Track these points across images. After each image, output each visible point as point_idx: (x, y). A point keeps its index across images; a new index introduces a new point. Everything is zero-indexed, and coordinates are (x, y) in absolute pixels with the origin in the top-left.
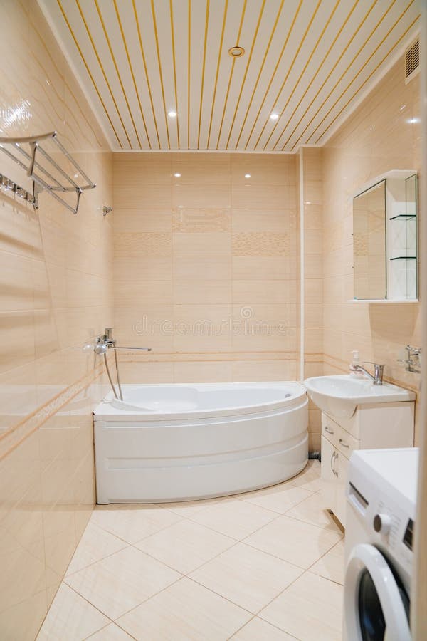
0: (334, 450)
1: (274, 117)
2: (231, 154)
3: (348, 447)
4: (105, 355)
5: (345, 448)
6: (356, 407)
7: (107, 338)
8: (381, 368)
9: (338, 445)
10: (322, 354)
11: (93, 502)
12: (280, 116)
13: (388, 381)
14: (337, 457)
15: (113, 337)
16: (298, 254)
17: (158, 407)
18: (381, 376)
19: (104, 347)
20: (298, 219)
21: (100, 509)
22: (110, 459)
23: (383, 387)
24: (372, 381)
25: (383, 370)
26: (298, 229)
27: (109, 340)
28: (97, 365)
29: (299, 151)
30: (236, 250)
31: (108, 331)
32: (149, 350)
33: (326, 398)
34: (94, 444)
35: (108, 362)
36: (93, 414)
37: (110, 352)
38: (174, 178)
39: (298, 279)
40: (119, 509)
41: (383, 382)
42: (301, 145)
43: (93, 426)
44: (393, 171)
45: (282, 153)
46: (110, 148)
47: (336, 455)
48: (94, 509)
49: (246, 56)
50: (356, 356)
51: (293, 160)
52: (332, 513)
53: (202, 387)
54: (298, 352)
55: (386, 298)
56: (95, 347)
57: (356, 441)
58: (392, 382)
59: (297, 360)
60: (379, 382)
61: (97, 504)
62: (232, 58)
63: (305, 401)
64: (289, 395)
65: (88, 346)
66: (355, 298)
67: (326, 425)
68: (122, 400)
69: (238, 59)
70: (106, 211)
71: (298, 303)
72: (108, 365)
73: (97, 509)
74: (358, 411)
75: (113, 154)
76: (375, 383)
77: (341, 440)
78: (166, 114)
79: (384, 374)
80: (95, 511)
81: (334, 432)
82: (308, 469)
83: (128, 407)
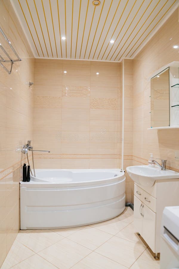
0: (141, 203)
1: (112, 42)
2: (91, 61)
3: (150, 202)
4: (27, 153)
5: (148, 203)
6: (155, 181)
7: (28, 146)
8: (165, 162)
9: (144, 200)
10: (132, 156)
11: (18, 228)
12: (115, 42)
13: (169, 168)
14: (143, 207)
15: (32, 145)
16: (121, 109)
17: (53, 181)
18: (165, 166)
19: (27, 150)
20: (121, 92)
21: (22, 233)
22: (28, 206)
23: (166, 171)
24: (160, 168)
25: (166, 163)
26: (121, 97)
27: (29, 146)
28: (23, 159)
29: (122, 61)
30: (92, 106)
31: (29, 142)
32: (49, 152)
33: (138, 177)
34: (20, 199)
35: (29, 158)
36: (20, 183)
37: (30, 153)
38: (63, 73)
39: (121, 120)
40: (31, 232)
41: (166, 169)
42: (123, 58)
43: (20, 189)
44: (174, 62)
45: (114, 61)
46: (33, 56)
47: (142, 206)
48: (19, 232)
49: (101, 6)
50: (151, 156)
51: (119, 65)
52: (139, 235)
53: (75, 171)
54: (120, 155)
55: (169, 126)
56: (22, 149)
57: (154, 199)
58: (170, 168)
59: (120, 158)
60: (164, 169)
61: (20, 229)
62: (94, 6)
63: (124, 178)
64: (116, 175)
65: (19, 149)
66: (152, 127)
67: (137, 190)
68: (35, 176)
69: (97, 7)
70: (31, 84)
71: (121, 132)
72: (29, 160)
73: (20, 233)
74: (156, 184)
75: (35, 59)
76: (162, 169)
77: (145, 198)
78: (61, 38)
79: (166, 165)
80: (19, 234)
81: (142, 194)
82: (125, 211)
83: (38, 180)
